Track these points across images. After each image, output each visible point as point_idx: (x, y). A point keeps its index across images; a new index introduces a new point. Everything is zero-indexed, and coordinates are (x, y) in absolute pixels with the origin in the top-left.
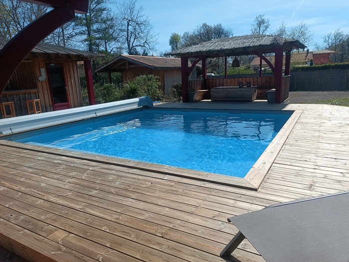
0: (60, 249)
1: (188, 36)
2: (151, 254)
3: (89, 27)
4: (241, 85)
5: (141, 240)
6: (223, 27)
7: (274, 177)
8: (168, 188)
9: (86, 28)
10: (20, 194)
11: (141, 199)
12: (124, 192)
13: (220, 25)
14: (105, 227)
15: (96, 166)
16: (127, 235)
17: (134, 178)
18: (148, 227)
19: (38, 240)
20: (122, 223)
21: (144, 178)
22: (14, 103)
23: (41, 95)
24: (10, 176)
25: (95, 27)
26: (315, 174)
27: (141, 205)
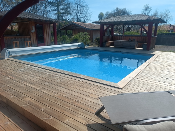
0: (27, 105)
1: (108, 14)
2: (65, 110)
3: (58, 7)
4: (130, 40)
5: (62, 104)
6: (126, 10)
7: (132, 84)
8: (80, 84)
9: (57, 8)
10: (15, 81)
11: (67, 88)
12: (60, 85)
13: (125, 9)
14: (48, 98)
15: (51, 73)
16: (56, 102)
17: (66, 79)
18: (66, 99)
19: (18, 100)
20: (56, 97)
21: (71, 79)
22: (19, 42)
23: (32, 39)
24: (12, 74)
25: (61, 7)
26: (153, 85)
27: (66, 90)
